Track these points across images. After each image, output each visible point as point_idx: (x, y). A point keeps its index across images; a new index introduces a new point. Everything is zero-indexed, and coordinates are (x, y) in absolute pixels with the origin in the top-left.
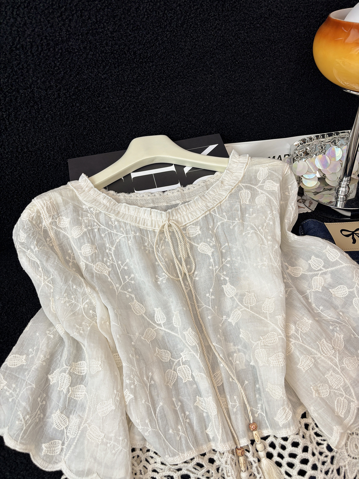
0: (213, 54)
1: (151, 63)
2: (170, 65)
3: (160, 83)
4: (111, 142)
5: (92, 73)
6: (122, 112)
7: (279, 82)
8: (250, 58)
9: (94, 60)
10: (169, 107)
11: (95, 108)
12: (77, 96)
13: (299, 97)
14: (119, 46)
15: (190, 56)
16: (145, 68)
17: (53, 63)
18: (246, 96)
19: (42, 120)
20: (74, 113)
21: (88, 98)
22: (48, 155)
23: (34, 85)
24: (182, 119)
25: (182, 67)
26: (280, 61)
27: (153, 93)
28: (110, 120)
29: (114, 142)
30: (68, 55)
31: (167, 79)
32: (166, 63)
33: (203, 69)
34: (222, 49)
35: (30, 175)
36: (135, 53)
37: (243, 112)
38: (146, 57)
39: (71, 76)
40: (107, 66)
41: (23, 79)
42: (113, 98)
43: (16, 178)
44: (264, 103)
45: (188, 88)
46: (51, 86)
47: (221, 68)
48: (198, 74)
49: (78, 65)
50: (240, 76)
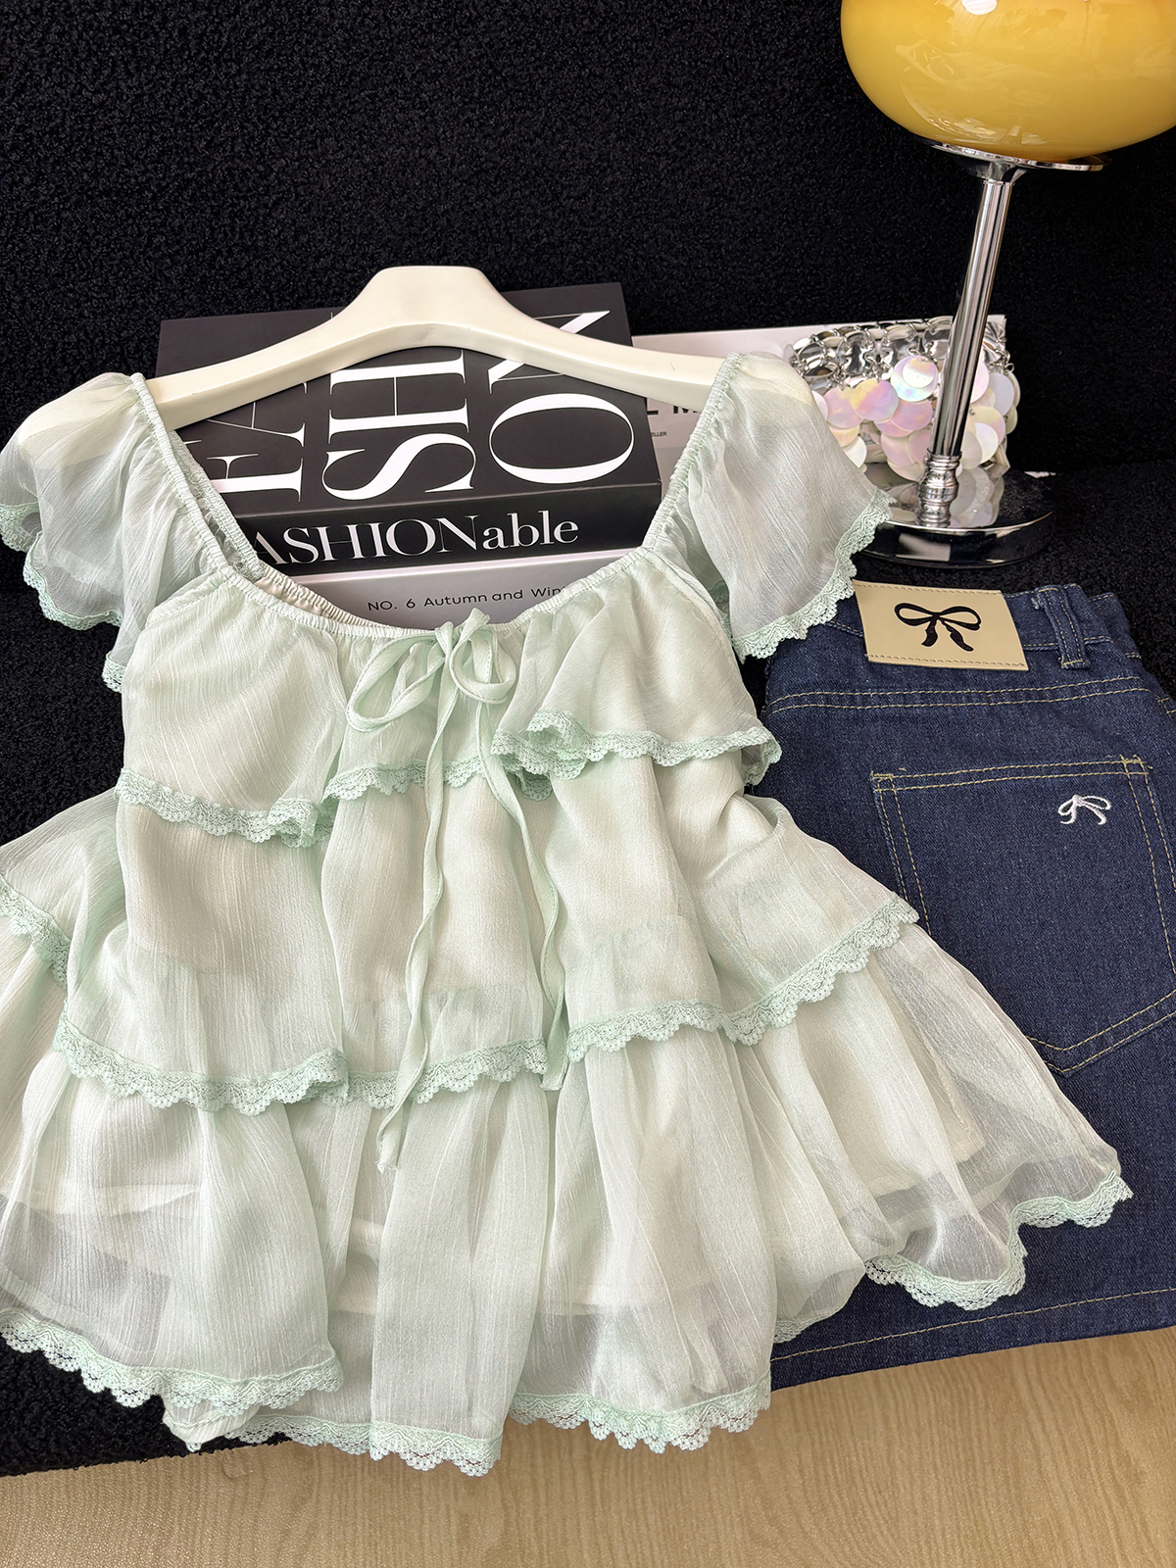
1: (234, 66)
5: (62, 88)
6: (158, 211)
7: (641, 148)
8: (542, 68)
9: (66, 50)
10: (301, 205)
11: (78, 194)
12: (25, 153)
14: (136, 11)
15: (350, 48)
16: (216, 78)
18: (539, 185)
20: (18, 207)
21: (56, 162)
24: (345, 247)
25: (328, 80)
26: (637, 84)
33: (392, 92)
34: (449, 33)
36: (183, 32)
37: (537, 237)
38: (220, 47)
40: (105, 69)
44: (600, 212)
45: (354, 148)
47: (450, 91)
48: (380, 108)
49: (20, 62)
50: (513, 123)
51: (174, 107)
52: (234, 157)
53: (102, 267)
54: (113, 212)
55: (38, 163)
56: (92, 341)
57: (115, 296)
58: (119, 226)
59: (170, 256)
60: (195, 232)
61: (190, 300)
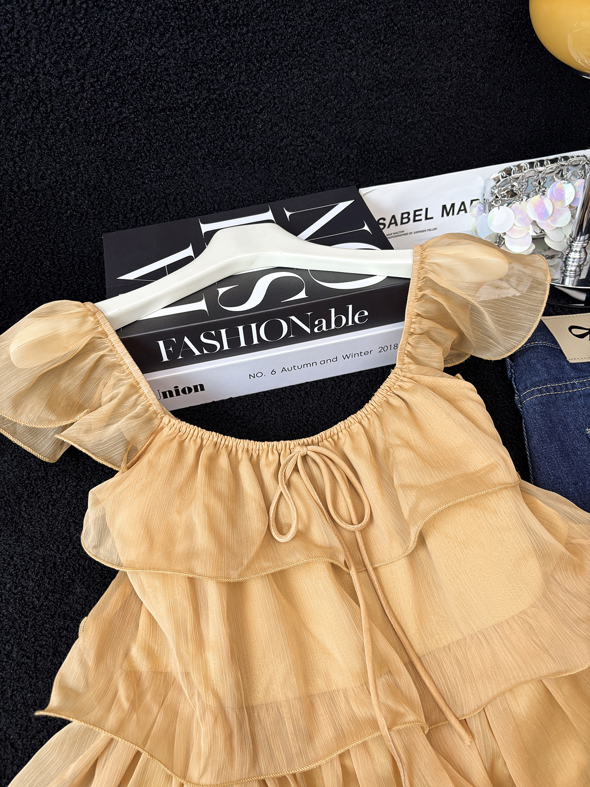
0: (354, 12)
1: (245, 28)
2: (277, 30)
3: (261, 64)
4: (176, 174)
5: (140, 46)
6: (193, 118)
7: (468, 64)
8: (419, 20)
9: (144, 23)
10: (276, 109)
11: (146, 111)
12: (115, 88)
13: (503, 91)
15: (313, 15)
16: (233, 36)
17: (71, 29)
18: (410, 89)
19: (53, 133)
20: (109, 121)
21: (134, 93)
22: (66, 198)
23: (38, 69)
24: (298, 133)
25: (299, 35)
26: (471, 27)
27: (248, 84)
28: (173, 133)
29: (181, 175)
30: (98, 14)
31: (272, 58)
32: (272, 28)
33: (334, 40)
35: (36, 234)
36: (216, 9)
37: (405, 119)
38: (237, 16)
39: (103, 50)
40: (167, 33)
41: (19, 58)
42: (178, 92)
43: (11, 239)
44: (442, 102)
45: (309, 75)
46: (67, 70)
47: (367, 38)
48: (326, 49)
49: (115, 32)
50: (400, 54)
51: (207, 55)
52: (238, 84)
53: (157, 155)
54: (167, 121)
55: (123, 94)
56: (149, 197)
57: (164, 170)
58: (170, 129)
59: (198, 144)
60: (214, 130)
61: (207, 169)
